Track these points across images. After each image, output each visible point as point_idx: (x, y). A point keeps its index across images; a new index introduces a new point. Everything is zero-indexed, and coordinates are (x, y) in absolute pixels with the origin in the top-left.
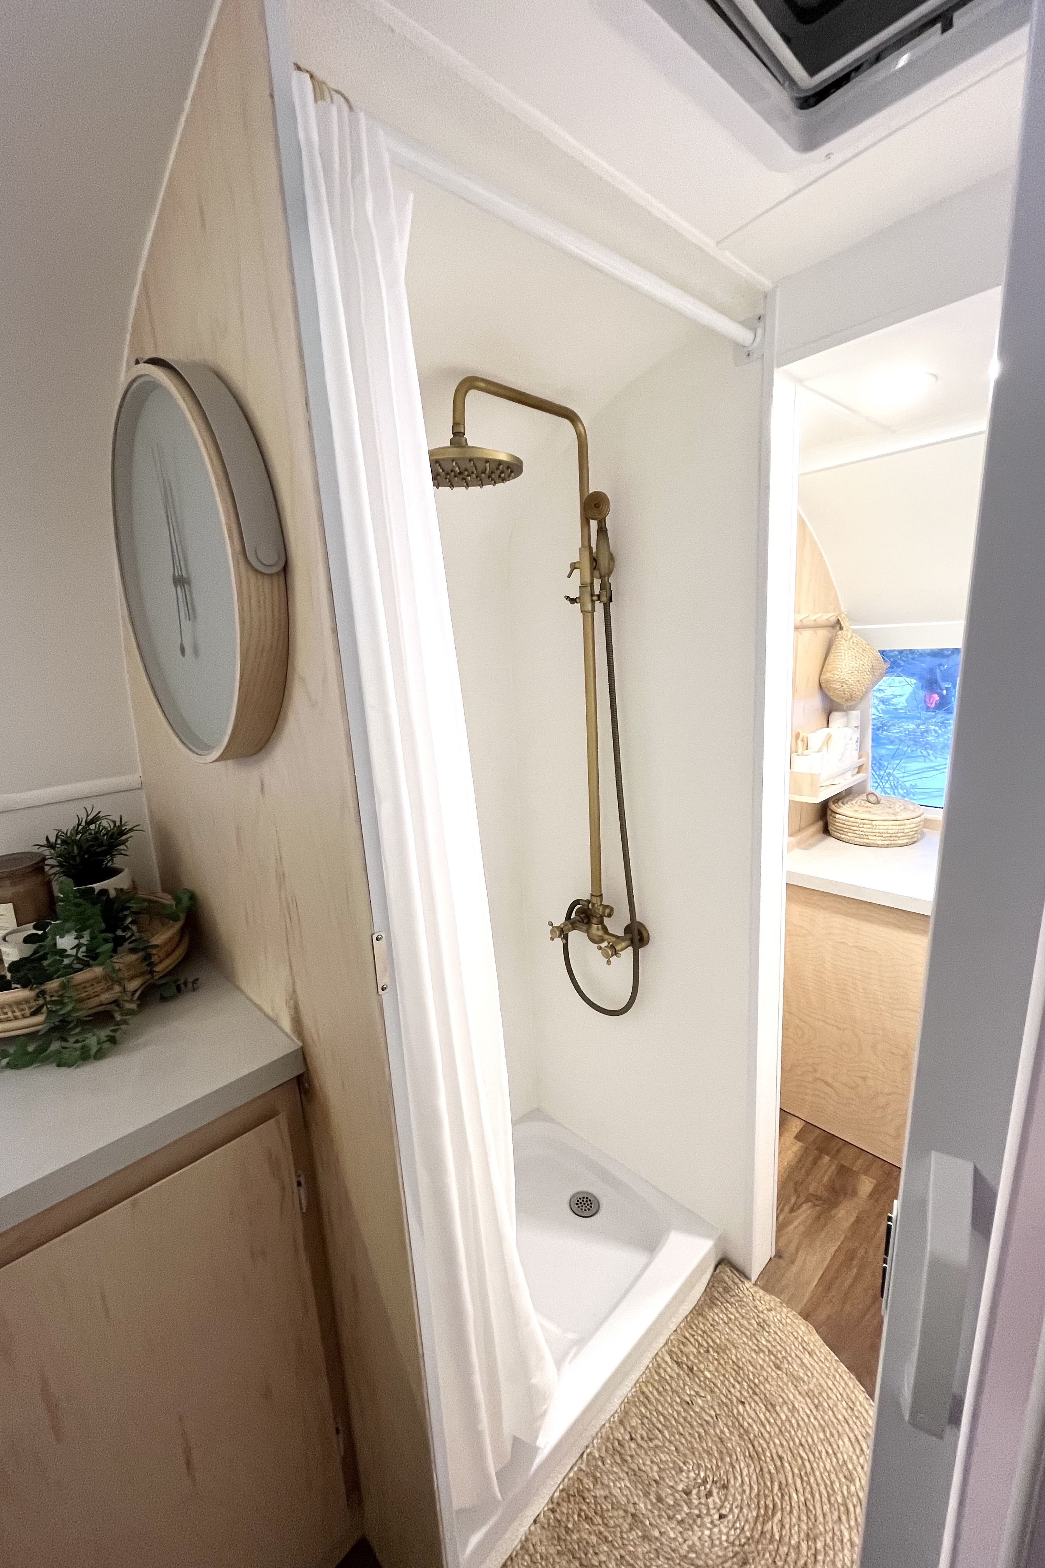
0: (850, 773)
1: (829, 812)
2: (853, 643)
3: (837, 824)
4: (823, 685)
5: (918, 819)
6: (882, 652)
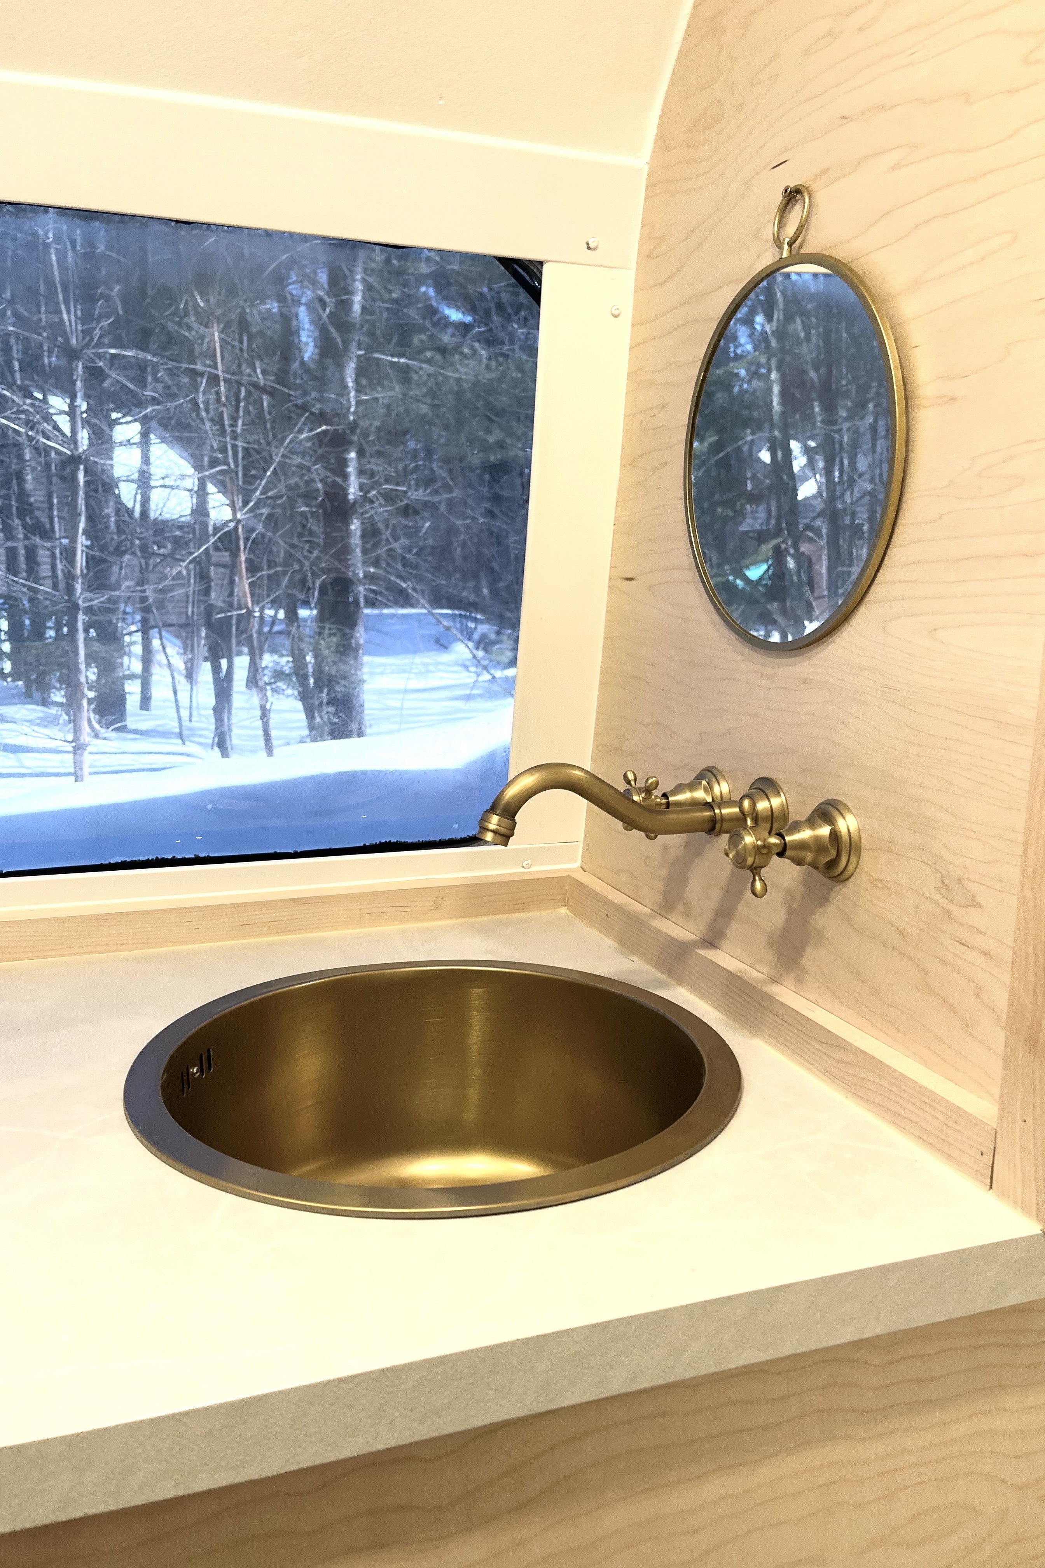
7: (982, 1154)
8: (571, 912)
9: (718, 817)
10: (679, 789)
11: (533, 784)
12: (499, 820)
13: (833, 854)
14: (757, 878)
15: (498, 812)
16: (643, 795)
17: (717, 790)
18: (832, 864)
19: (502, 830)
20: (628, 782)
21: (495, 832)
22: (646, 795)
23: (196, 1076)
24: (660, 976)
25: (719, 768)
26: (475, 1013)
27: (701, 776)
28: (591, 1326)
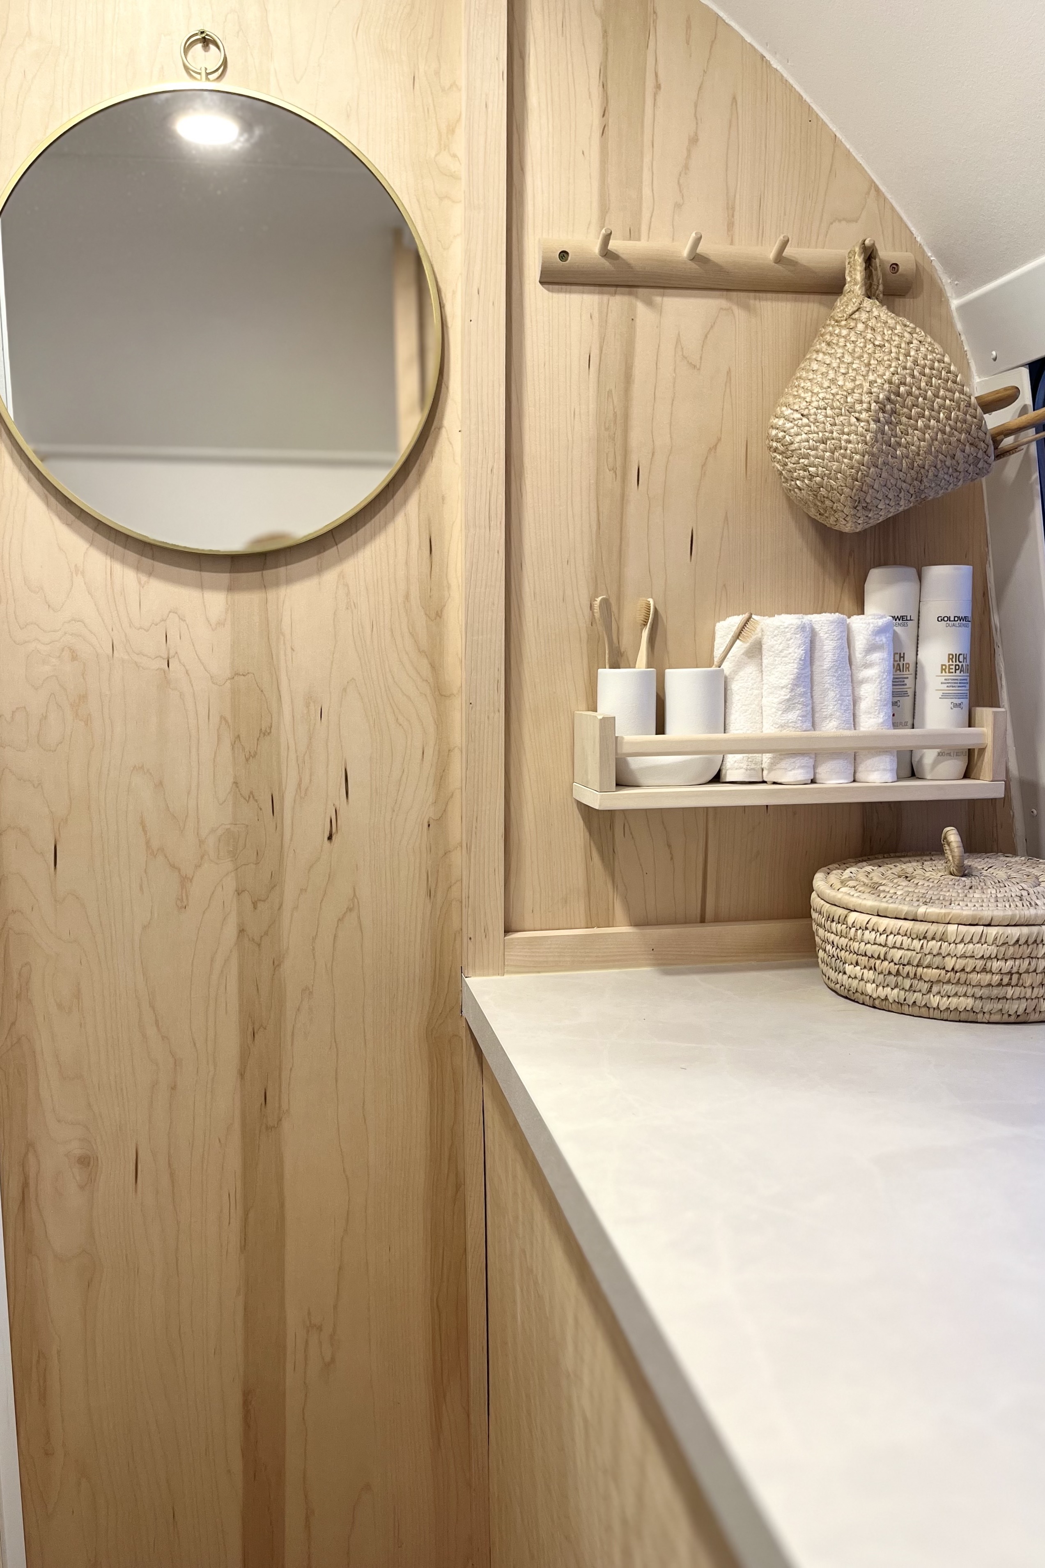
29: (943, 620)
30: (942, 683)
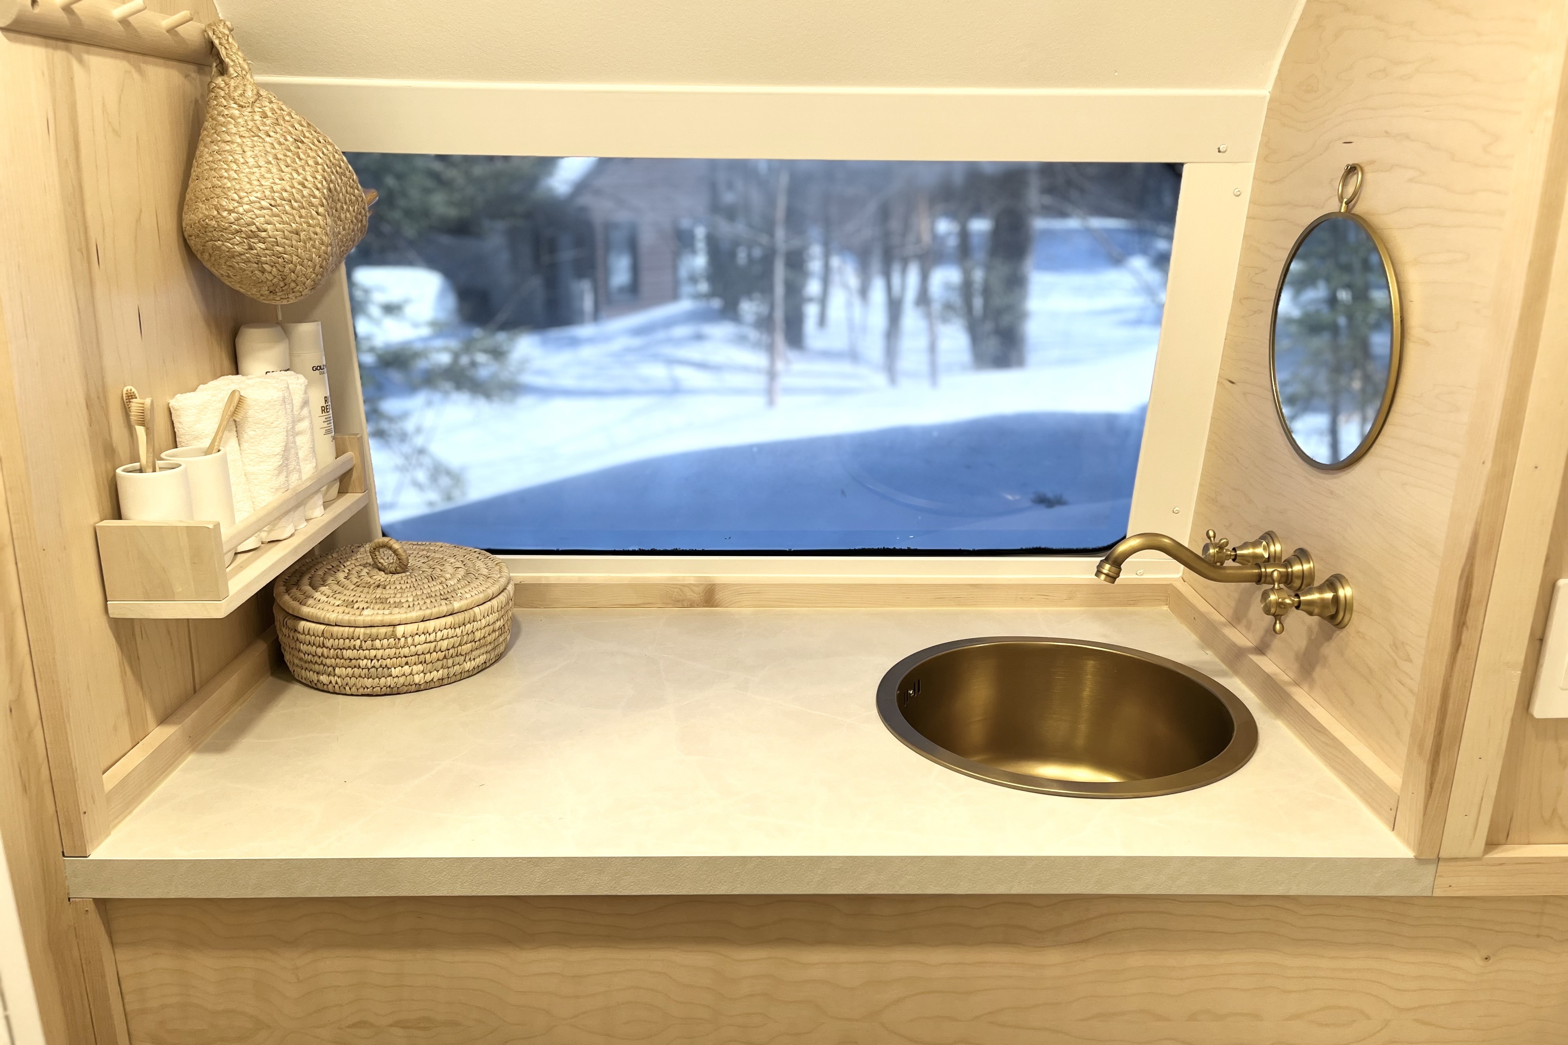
0: (319, 500)
1: (279, 617)
2: (265, 116)
3: (304, 648)
4: (192, 243)
5: (502, 598)
6: (354, 158)
7: (1391, 810)
8: (1170, 610)
9: (1263, 574)
10: (1245, 545)
11: (1135, 546)
12: (1110, 568)
13: (1333, 611)
14: (1278, 622)
15: (1110, 562)
16: (1217, 549)
17: (1272, 548)
18: (1333, 617)
19: (1111, 574)
20: (1209, 538)
21: (1107, 575)
22: (1219, 550)
23: (912, 695)
24: (1224, 667)
25: (1277, 534)
26: (1089, 676)
27: (1263, 538)
28: (1127, 857)
29: (316, 369)
30: (324, 422)
